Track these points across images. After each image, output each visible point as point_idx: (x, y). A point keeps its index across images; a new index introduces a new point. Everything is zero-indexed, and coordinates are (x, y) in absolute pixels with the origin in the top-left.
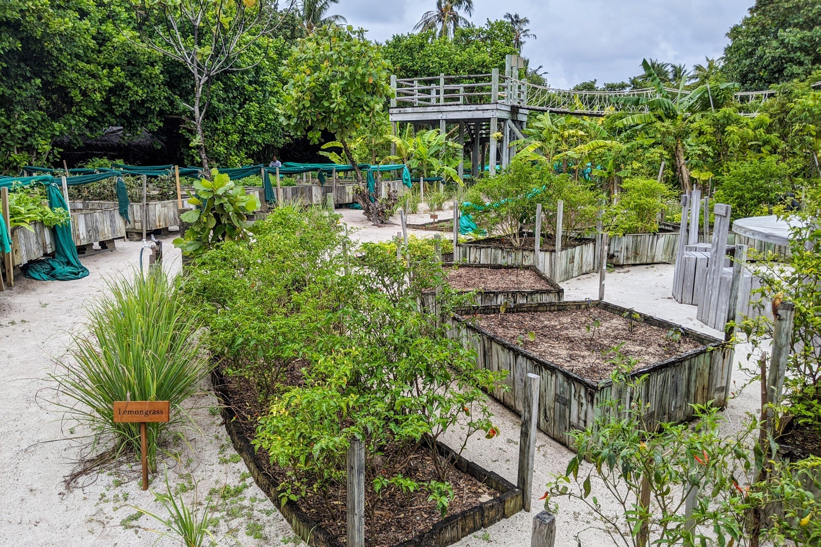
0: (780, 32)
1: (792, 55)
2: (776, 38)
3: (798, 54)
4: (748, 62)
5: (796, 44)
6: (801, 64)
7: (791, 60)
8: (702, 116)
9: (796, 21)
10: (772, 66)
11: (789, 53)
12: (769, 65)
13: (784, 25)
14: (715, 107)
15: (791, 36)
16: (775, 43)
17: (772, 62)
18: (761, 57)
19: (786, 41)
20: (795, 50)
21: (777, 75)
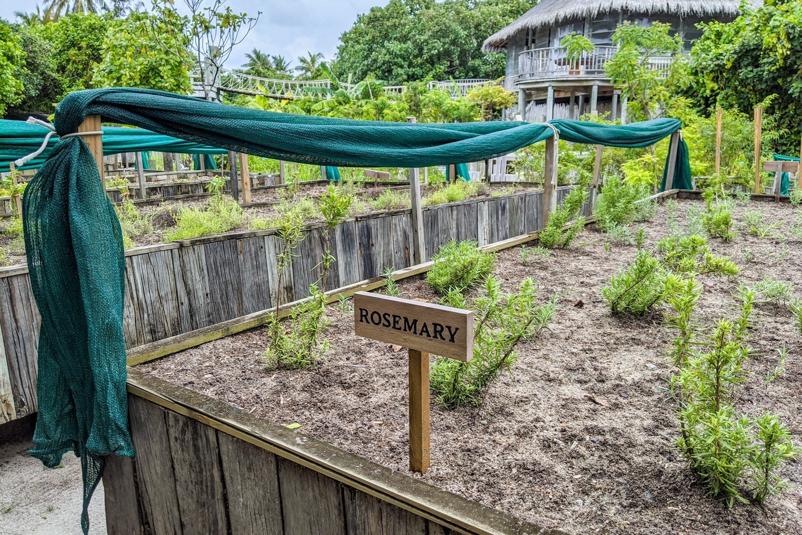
0: (386, 43)
1: (396, 60)
2: (383, 46)
3: (400, 59)
4: (366, 62)
5: (398, 53)
6: (402, 67)
7: (395, 64)
8: (366, 103)
9: (395, 36)
10: (384, 67)
11: (394, 58)
12: (381, 67)
13: (386, 37)
14: (374, 97)
15: (395, 46)
16: (384, 51)
17: (384, 64)
18: (375, 61)
19: (392, 49)
20: (396, 56)
21: (387, 74)
